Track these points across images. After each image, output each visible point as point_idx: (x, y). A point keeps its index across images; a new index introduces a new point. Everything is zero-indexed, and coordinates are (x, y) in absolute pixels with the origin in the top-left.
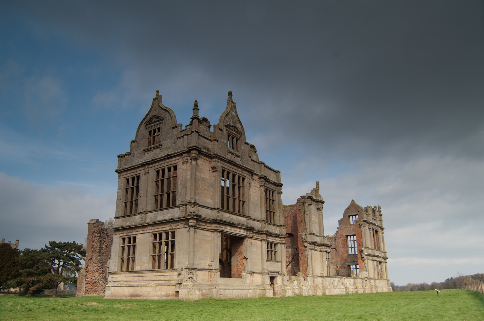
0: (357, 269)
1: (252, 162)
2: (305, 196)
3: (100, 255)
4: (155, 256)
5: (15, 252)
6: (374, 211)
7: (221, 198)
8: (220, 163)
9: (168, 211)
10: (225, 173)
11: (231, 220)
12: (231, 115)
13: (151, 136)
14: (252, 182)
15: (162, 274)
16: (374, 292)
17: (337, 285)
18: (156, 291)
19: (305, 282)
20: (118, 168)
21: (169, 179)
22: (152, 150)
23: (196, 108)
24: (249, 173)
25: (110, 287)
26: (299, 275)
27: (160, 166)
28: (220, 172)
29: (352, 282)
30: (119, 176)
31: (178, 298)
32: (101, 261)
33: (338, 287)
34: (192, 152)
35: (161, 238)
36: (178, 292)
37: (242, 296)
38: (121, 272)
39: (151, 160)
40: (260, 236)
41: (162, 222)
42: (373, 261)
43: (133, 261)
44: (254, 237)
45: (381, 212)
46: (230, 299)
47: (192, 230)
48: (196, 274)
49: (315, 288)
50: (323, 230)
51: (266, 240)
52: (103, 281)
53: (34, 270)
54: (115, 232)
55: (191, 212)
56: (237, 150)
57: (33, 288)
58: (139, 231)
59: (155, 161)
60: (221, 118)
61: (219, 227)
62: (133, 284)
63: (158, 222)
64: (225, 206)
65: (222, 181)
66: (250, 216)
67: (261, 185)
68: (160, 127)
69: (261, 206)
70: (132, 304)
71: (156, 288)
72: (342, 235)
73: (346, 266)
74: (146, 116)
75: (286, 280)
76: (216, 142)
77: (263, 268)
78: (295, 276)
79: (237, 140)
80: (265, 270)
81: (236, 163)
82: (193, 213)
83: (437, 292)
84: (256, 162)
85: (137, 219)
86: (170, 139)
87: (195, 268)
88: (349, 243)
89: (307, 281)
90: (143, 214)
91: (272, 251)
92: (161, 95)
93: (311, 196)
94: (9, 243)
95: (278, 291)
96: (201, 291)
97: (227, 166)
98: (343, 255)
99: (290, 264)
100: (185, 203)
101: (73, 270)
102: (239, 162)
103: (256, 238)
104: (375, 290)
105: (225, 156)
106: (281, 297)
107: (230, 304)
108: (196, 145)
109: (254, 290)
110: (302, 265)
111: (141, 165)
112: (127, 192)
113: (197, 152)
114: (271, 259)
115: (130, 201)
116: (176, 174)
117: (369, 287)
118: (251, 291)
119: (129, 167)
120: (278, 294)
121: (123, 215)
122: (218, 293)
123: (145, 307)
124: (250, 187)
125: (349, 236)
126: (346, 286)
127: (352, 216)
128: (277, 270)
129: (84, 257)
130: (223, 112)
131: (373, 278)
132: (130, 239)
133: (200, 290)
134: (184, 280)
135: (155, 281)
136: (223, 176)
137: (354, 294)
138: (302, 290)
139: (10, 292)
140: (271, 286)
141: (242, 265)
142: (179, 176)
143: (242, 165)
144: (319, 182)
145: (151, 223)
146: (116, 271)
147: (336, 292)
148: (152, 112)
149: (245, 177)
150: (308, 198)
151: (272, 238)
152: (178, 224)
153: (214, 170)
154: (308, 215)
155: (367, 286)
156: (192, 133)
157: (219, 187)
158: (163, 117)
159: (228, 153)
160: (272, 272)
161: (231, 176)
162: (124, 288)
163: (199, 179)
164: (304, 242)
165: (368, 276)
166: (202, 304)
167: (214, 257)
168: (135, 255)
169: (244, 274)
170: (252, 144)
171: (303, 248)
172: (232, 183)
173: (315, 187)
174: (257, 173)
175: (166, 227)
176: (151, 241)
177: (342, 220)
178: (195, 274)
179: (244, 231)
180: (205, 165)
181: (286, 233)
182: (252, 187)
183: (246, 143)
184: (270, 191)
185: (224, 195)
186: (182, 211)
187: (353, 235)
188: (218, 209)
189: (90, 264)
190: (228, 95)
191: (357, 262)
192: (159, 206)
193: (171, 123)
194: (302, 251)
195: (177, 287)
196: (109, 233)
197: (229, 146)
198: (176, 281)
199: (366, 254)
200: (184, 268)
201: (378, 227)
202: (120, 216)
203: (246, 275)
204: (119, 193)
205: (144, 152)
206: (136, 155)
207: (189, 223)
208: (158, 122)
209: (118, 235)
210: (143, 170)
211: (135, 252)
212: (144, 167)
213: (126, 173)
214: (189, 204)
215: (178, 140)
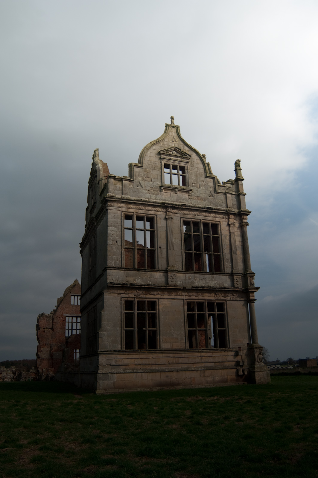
9: (213, 277)
18: (205, 376)
22: (177, 191)
25: (110, 374)
27: (192, 217)
34: (244, 217)
36: (240, 376)
41: (208, 289)
55: (252, 285)
58: (162, 295)
59: (186, 208)
62: (157, 368)
63: (201, 289)
71: (204, 372)
85: (158, 277)
86: (204, 188)
88: (67, 324)
90: (173, 273)
98: (59, 337)
100: (239, 272)
111: (160, 205)
121: (125, 267)
127: (74, 296)
135: (198, 363)
146: (119, 348)
148: (166, 140)
152: (228, 295)
156: (241, 196)
168: (156, 328)
175: (209, 296)
176: (185, 310)
177: (61, 298)
195: (240, 370)
200: (242, 347)
204: (112, 232)
205: (162, 188)
206: (143, 186)
207: (250, 296)
208: (182, 160)
209: (117, 294)
210: (162, 213)
211: (157, 323)
212: (164, 209)
213: (124, 205)
214: (250, 275)
215: (216, 194)
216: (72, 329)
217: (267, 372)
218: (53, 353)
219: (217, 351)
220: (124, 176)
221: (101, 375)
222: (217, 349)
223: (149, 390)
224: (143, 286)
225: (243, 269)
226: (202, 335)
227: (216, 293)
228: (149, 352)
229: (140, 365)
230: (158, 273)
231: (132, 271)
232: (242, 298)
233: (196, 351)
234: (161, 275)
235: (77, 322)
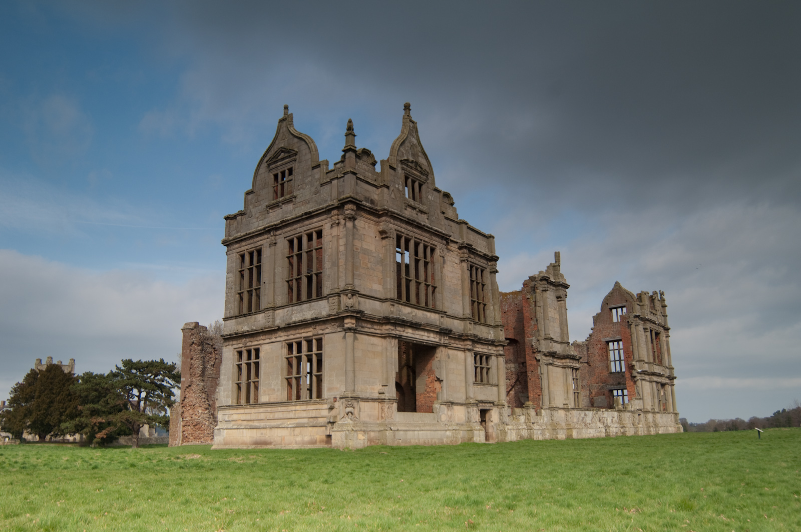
0: (625, 397)
1: (446, 221)
2: (537, 276)
3: (203, 381)
4: (290, 379)
5: (69, 378)
6: (652, 299)
7: (396, 281)
8: (394, 224)
9: (310, 306)
10: (403, 241)
11: (414, 318)
12: (410, 143)
13: (277, 182)
14: (447, 254)
15: (304, 407)
16: (652, 433)
17: (590, 422)
18: (294, 435)
19: (537, 418)
20: (226, 237)
21: (309, 253)
22: (280, 206)
23: (350, 134)
24: (442, 240)
25: (222, 430)
26: (528, 407)
28: (393, 238)
29: (616, 418)
30: (228, 251)
31: (330, 446)
32: (206, 390)
33: (593, 425)
34: (346, 207)
35: (299, 351)
36: (329, 436)
37: (434, 441)
38: (238, 406)
39: (279, 222)
40: (462, 343)
41: (300, 323)
42: (651, 382)
43: (257, 388)
44: (452, 345)
45: (664, 300)
46: (415, 446)
47: (350, 335)
48: (358, 407)
49: (555, 427)
50: (566, 333)
51: (473, 350)
52: (210, 421)
53: (102, 405)
54: (225, 342)
55: (347, 306)
56: (421, 202)
57: (100, 433)
58: (264, 340)
60: (393, 148)
61: (393, 330)
63: (294, 325)
64: (403, 295)
65: (397, 254)
66: (446, 311)
67: (462, 259)
68: (292, 168)
69: (463, 295)
70: (257, 455)
72: (598, 341)
73: (606, 392)
74: (268, 149)
75: (506, 415)
76: (385, 190)
77: (468, 395)
78: (520, 409)
79: (420, 186)
80: (472, 398)
81: (421, 224)
82: (351, 307)
83: (758, 433)
84: (453, 221)
86: (310, 186)
87: (357, 396)
88: (611, 352)
89: (541, 416)
90: (270, 312)
91: (482, 368)
92: (292, 114)
93: (546, 275)
94: (59, 363)
95: (494, 433)
96: (368, 434)
97: (405, 229)
98: (601, 373)
99: (513, 389)
100: (337, 291)
101: (162, 404)
102: (425, 222)
103: (455, 347)
104: (653, 431)
105: (401, 211)
106: (498, 443)
107: (414, 454)
108: (352, 195)
109: (454, 431)
110: (533, 391)
111: (263, 231)
112: (242, 276)
113: (355, 207)
114: (482, 381)
115: (248, 291)
116: (322, 244)
117: (645, 426)
118: (448, 433)
119: (244, 236)
120: (493, 438)
121: (237, 314)
122: (395, 438)
123: (278, 460)
124: (444, 262)
125: (611, 341)
126: (605, 424)
127: (616, 308)
128: (490, 399)
129: (178, 385)
130: (396, 138)
131: (650, 410)
132: (249, 352)
133: (365, 433)
134: (339, 417)
135: (292, 419)
136: (399, 246)
137: (620, 436)
138: (533, 432)
139: (66, 441)
140: (481, 424)
141: (434, 391)
142: (325, 248)
143: (430, 226)
144: (559, 252)
145: (283, 325)
146: (230, 404)
147: (590, 433)
148: (277, 142)
149: (436, 246)
150: (541, 280)
151: (482, 347)
152: (327, 326)
153: (383, 236)
154: (542, 307)
155: (641, 423)
156: (345, 176)
157: (392, 264)
158: (296, 150)
159: (406, 206)
160: (482, 402)
161: (412, 245)
162: (243, 432)
163: (358, 251)
164: (535, 353)
165: (642, 408)
166: (368, 454)
167: (387, 379)
168: (258, 378)
169: (436, 406)
170: (446, 191)
171: (535, 362)
172: (414, 257)
173: (553, 262)
174: (455, 240)
175: (307, 332)
176: (283, 355)
177: (598, 315)
178: (356, 407)
179: (435, 336)
180: (369, 227)
181: (505, 339)
182: (448, 263)
183: (436, 190)
184: (477, 269)
185: (401, 277)
186: (332, 305)
187: (618, 341)
188: (392, 300)
189: (188, 394)
190: (404, 109)
191: (625, 384)
192: (295, 298)
193: (310, 160)
194: (532, 368)
195: (328, 428)
196: (217, 344)
197: (407, 196)
198: (326, 418)
199: (639, 371)
200: (338, 397)
201: (660, 327)
202: (232, 314)
203: (440, 407)
204: (229, 279)
205: (268, 209)
208: (290, 159)
209: (231, 346)
210: (267, 240)
211: (259, 373)
212: (269, 234)
213: (238, 244)
214: (343, 293)
221: (216, 431)
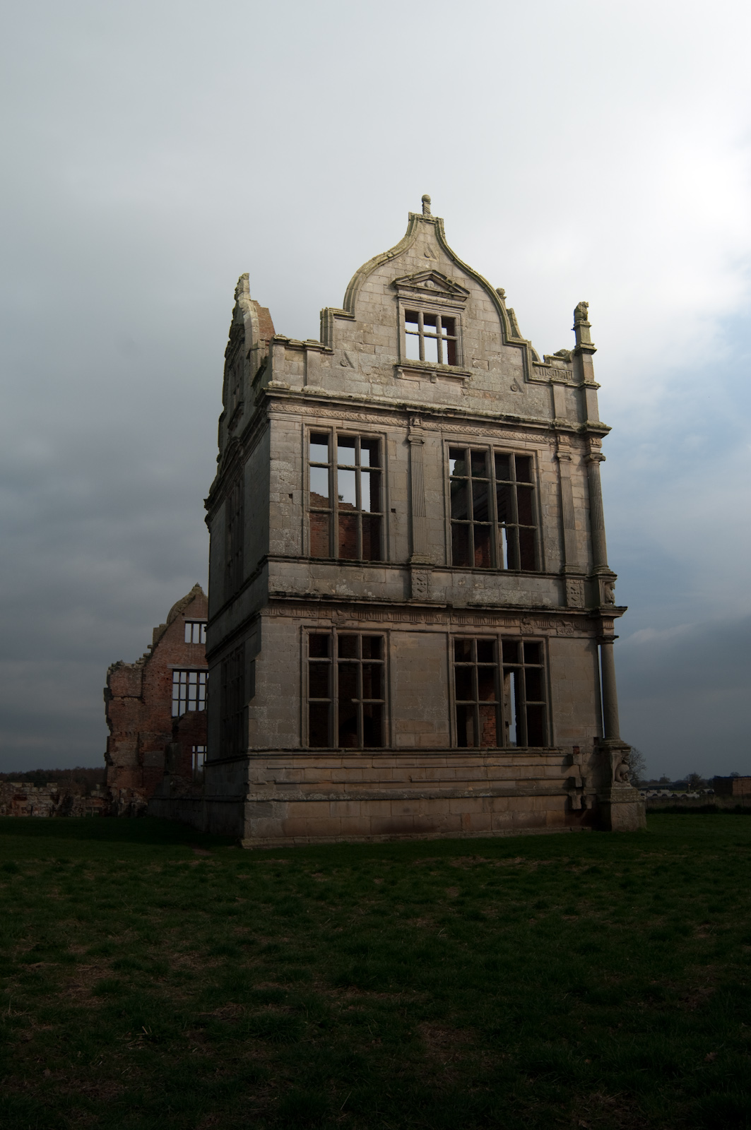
18: (494, 811)
22: (434, 378)
25: (273, 803)
27: (469, 438)
34: (595, 440)
36: (575, 812)
55: (609, 601)
59: (457, 416)
62: (383, 791)
68: (454, 319)
71: (492, 802)
85: (387, 581)
88: (175, 687)
90: (424, 572)
98: (158, 716)
100: (579, 570)
111: (393, 409)
127: (193, 623)
135: (479, 781)
142: (542, 491)
148: (411, 253)
152: (552, 624)
156: (588, 390)
175: (506, 627)
176: (451, 658)
177: (163, 628)
192: (474, 559)
195: (574, 797)
198: (556, 781)
200: (582, 746)
204: (280, 472)
205: (399, 370)
206: (355, 365)
207: (603, 628)
208: (449, 301)
209: (291, 619)
210: (398, 428)
211: (384, 688)
212: (403, 419)
213: (310, 408)
214: (605, 578)
215: (527, 385)
216: (187, 700)
217: (638, 805)
218: (143, 754)
219: (522, 753)
220: (309, 339)
221: (255, 804)
222: (522, 750)
223: (363, 840)
224: (351, 600)
225: (588, 564)
226: (490, 718)
227: (524, 620)
228: (364, 753)
229: (344, 783)
230: (388, 571)
231: (327, 566)
232: (585, 631)
233: (475, 754)
234: (394, 575)
235: (198, 684)
